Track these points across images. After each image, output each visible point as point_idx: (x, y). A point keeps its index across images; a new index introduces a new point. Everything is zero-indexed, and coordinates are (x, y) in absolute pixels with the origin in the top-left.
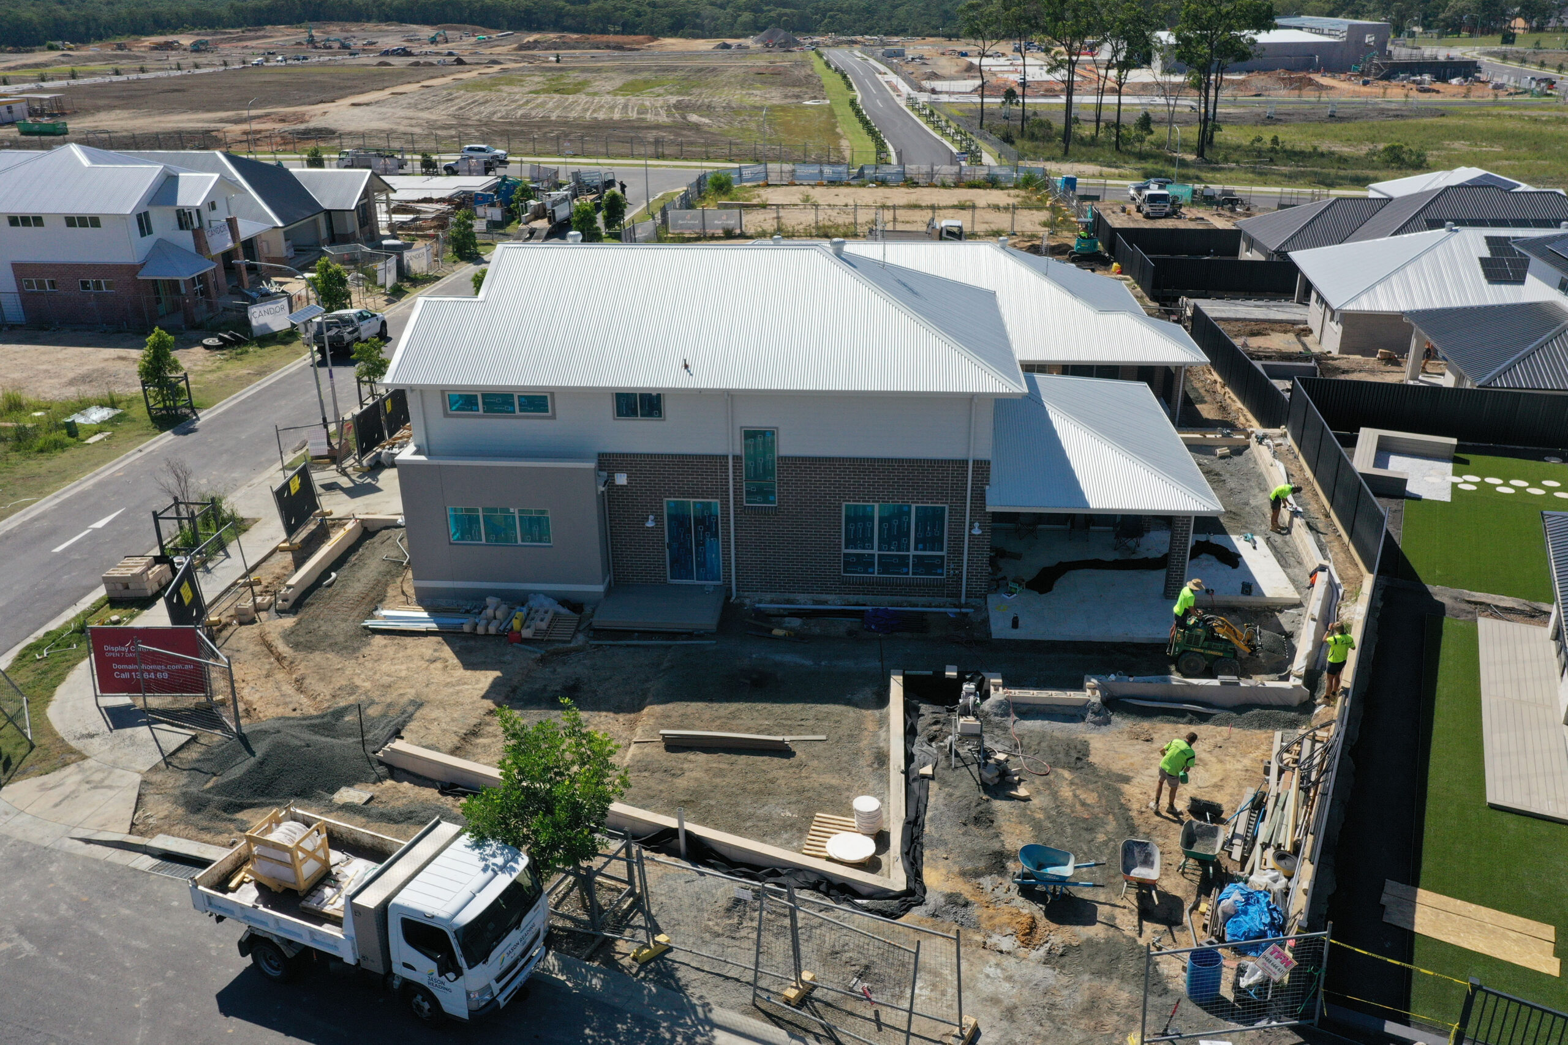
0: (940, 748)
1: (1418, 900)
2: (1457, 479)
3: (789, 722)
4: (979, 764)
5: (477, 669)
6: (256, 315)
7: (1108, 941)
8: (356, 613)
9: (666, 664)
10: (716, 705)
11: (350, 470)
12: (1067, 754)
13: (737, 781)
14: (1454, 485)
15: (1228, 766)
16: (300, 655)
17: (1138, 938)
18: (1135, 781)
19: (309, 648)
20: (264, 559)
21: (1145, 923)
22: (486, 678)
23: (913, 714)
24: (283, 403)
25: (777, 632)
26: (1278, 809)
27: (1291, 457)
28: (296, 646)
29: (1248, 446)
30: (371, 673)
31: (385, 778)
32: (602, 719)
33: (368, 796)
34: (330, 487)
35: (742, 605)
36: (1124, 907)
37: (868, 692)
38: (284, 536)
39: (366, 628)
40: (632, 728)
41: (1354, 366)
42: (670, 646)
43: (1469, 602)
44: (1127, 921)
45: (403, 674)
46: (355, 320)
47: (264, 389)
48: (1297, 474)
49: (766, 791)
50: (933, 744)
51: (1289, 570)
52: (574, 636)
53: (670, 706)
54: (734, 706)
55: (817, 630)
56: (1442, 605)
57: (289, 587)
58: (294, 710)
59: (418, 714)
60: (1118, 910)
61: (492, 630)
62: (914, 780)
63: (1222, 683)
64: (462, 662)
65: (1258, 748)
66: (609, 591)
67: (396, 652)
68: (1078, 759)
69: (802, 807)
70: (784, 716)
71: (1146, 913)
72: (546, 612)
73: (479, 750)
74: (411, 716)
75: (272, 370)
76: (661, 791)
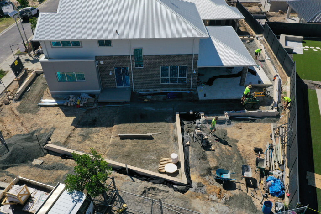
0: (191, 135)
1: (315, 177)
2: (304, 48)
3: (151, 129)
4: (201, 140)
5: (69, 116)
6: (4, 9)
7: (240, 195)
8: (35, 101)
9: (118, 112)
10: (132, 124)
11: (32, 55)
12: (222, 134)
13: (139, 148)
14: (303, 49)
15: (261, 135)
16: (22, 115)
17: (247, 193)
18: (239, 142)
19: (24, 112)
20: (11, 84)
21: (248, 188)
22: (72, 119)
23: (182, 125)
24: (13, 35)
25: (145, 100)
26: (277, 150)
27: (264, 42)
28: (20, 112)
29: (254, 40)
30: (41, 119)
31: (46, 154)
32: (103, 130)
33: (42, 162)
34: (27, 60)
35: (136, 92)
36: (242, 183)
37: (170, 118)
38: (15, 77)
39: (38, 105)
40: (111, 132)
41: (273, 15)
42: (119, 106)
43: (313, 84)
44: (244, 187)
45: (50, 119)
46: (30, 10)
47: (8, 31)
48: (266, 47)
49: (147, 151)
50: (189, 134)
51: (268, 75)
52: (93, 105)
53: (120, 125)
54: (136, 124)
55: (155, 99)
56: (306, 85)
57: (17, 93)
58: (21, 132)
59: (54, 132)
60: (241, 184)
61: (72, 104)
62: (185, 146)
63: (258, 112)
64: (65, 114)
65: (267, 129)
66: (102, 91)
67: (47, 112)
68: (225, 136)
69: (157, 155)
70: (150, 127)
71: (248, 185)
72: (86, 98)
73: (71, 142)
74: (52, 133)
75: (10, 25)
76: (120, 152)
